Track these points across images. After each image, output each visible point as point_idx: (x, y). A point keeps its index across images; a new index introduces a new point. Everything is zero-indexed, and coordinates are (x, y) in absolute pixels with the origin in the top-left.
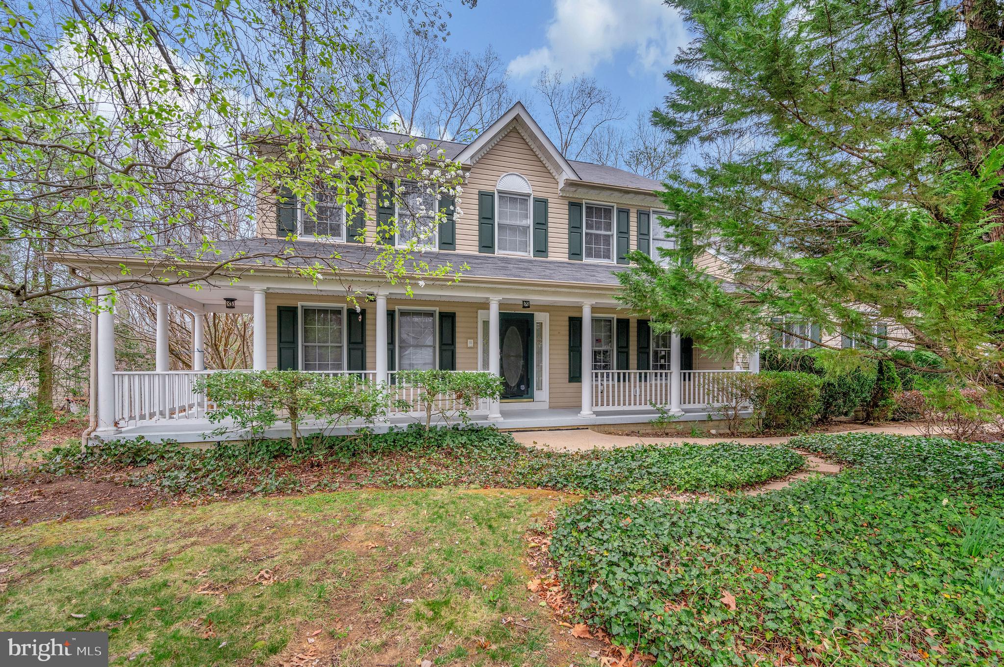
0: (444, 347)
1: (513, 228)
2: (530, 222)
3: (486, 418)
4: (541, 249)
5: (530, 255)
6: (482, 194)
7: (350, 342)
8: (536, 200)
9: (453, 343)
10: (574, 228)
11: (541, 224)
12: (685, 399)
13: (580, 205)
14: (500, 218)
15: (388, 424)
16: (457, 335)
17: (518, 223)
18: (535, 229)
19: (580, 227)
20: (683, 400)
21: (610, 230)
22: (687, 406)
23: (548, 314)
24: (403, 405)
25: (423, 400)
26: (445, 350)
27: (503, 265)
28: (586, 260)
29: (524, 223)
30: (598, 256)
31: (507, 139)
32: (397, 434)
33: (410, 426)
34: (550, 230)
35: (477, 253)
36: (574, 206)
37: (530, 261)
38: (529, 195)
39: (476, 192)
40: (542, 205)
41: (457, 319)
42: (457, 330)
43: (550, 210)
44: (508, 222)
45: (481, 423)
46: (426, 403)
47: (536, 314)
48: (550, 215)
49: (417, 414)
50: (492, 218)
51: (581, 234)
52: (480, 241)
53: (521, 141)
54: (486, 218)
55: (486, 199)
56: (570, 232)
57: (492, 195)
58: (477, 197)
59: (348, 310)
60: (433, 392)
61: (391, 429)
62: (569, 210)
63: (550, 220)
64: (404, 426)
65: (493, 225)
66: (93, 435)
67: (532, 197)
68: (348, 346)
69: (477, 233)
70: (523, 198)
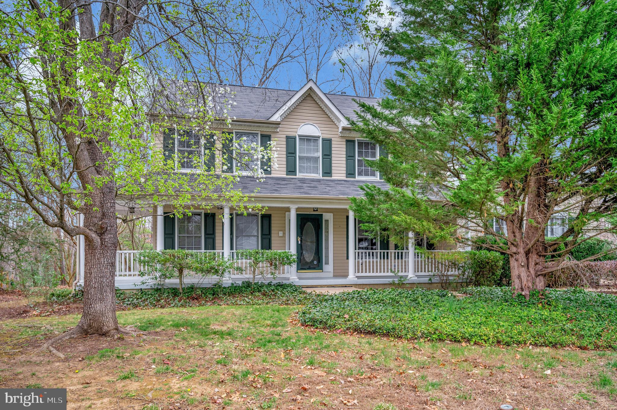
0: (264, 237)
1: (308, 159)
2: (320, 154)
3: (288, 279)
4: (328, 172)
5: (319, 176)
6: (288, 138)
7: (206, 234)
8: (324, 140)
9: (270, 233)
10: (350, 157)
11: (327, 155)
12: (418, 268)
13: (354, 141)
14: (300, 153)
15: (231, 282)
16: (272, 229)
17: (312, 155)
18: (323, 158)
19: (354, 156)
20: (416, 270)
21: (375, 157)
22: (420, 274)
23: (332, 214)
24: (240, 270)
25: (250, 267)
26: (265, 238)
27: (300, 185)
28: (358, 178)
29: (316, 155)
30: (367, 175)
31: (305, 101)
32: (236, 287)
33: (243, 283)
34: (333, 159)
35: (285, 176)
36: (350, 142)
37: (319, 181)
38: (319, 137)
39: (285, 136)
40: (327, 143)
41: (272, 218)
42: (272, 225)
43: (333, 146)
44: (305, 155)
45: (285, 282)
46: (252, 269)
47: (324, 214)
48: (333, 149)
49: (247, 276)
50: (295, 153)
51: (354, 160)
52: (287, 168)
53: (313, 102)
54: (291, 153)
55: (290, 141)
56: (347, 160)
57: (295, 138)
58: (285, 139)
59: (205, 214)
60: (256, 262)
61: (232, 284)
62: (346, 145)
63: (333, 152)
64: (240, 283)
65: (295, 157)
66: (78, 284)
67: (321, 138)
68: (205, 236)
69: (285, 163)
70: (315, 139)
